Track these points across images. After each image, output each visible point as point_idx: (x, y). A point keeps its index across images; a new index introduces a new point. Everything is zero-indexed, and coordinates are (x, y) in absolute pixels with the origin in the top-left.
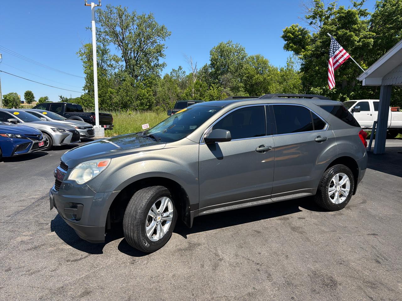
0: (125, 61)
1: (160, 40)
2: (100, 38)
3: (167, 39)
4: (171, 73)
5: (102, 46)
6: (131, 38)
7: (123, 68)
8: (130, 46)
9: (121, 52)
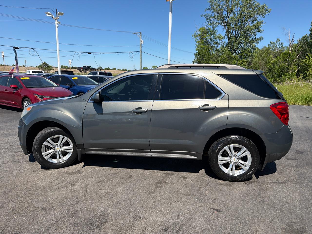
0: (227, 39)
1: (260, 18)
2: (210, 22)
3: (266, 15)
4: (268, 45)
5: (212, 28)
6: (233, 19)
7: (225, 44)
8: (232, 26)
9: (225, 31)
